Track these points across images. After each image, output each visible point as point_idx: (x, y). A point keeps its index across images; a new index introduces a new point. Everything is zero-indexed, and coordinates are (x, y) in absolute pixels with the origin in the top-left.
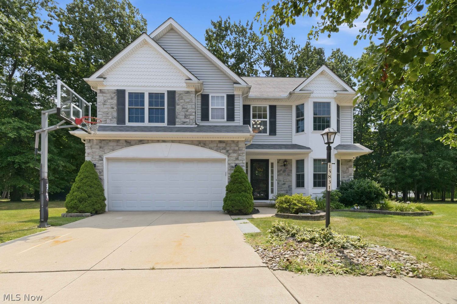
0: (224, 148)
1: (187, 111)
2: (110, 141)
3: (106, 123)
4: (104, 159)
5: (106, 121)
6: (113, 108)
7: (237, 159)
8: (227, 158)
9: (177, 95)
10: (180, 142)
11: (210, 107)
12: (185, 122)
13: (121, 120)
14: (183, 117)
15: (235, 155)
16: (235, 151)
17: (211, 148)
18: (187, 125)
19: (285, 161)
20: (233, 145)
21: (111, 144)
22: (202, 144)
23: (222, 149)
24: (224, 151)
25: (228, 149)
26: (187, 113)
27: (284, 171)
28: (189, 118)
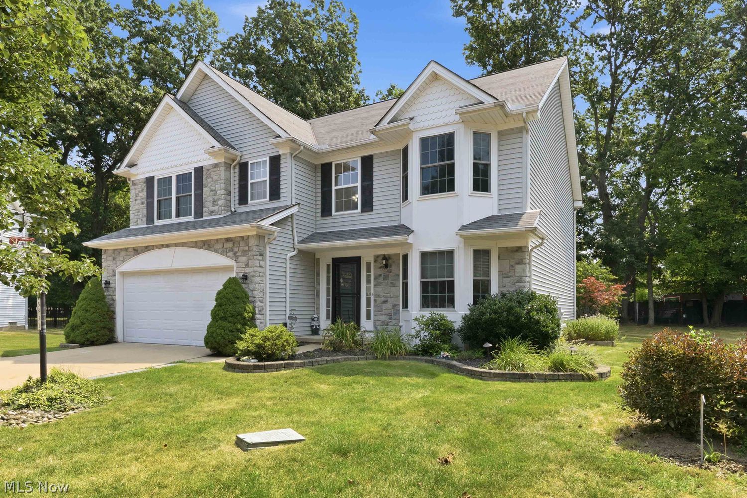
0: (231, 250)
1: (215, 194)
2: (121, 250)
3: (137, 224)
4: (117, 275)
5: (137, 221)
6: (143, 203)
7: (247, 265)
8: (234, 264)
9: (204, 173)
10: (184, 244)
11: (250, 182)
12: (212, 212)
14: (211, 203)
15: (244, 259)
16: (244, 253)
17: (216, 251)
20: (242, 244)
21: (123, 254)
22: (206, 246)
23: (229, 251)
24: (231, 254)
25: (236, 250)
26: (216, 198)
28: (217, 205)
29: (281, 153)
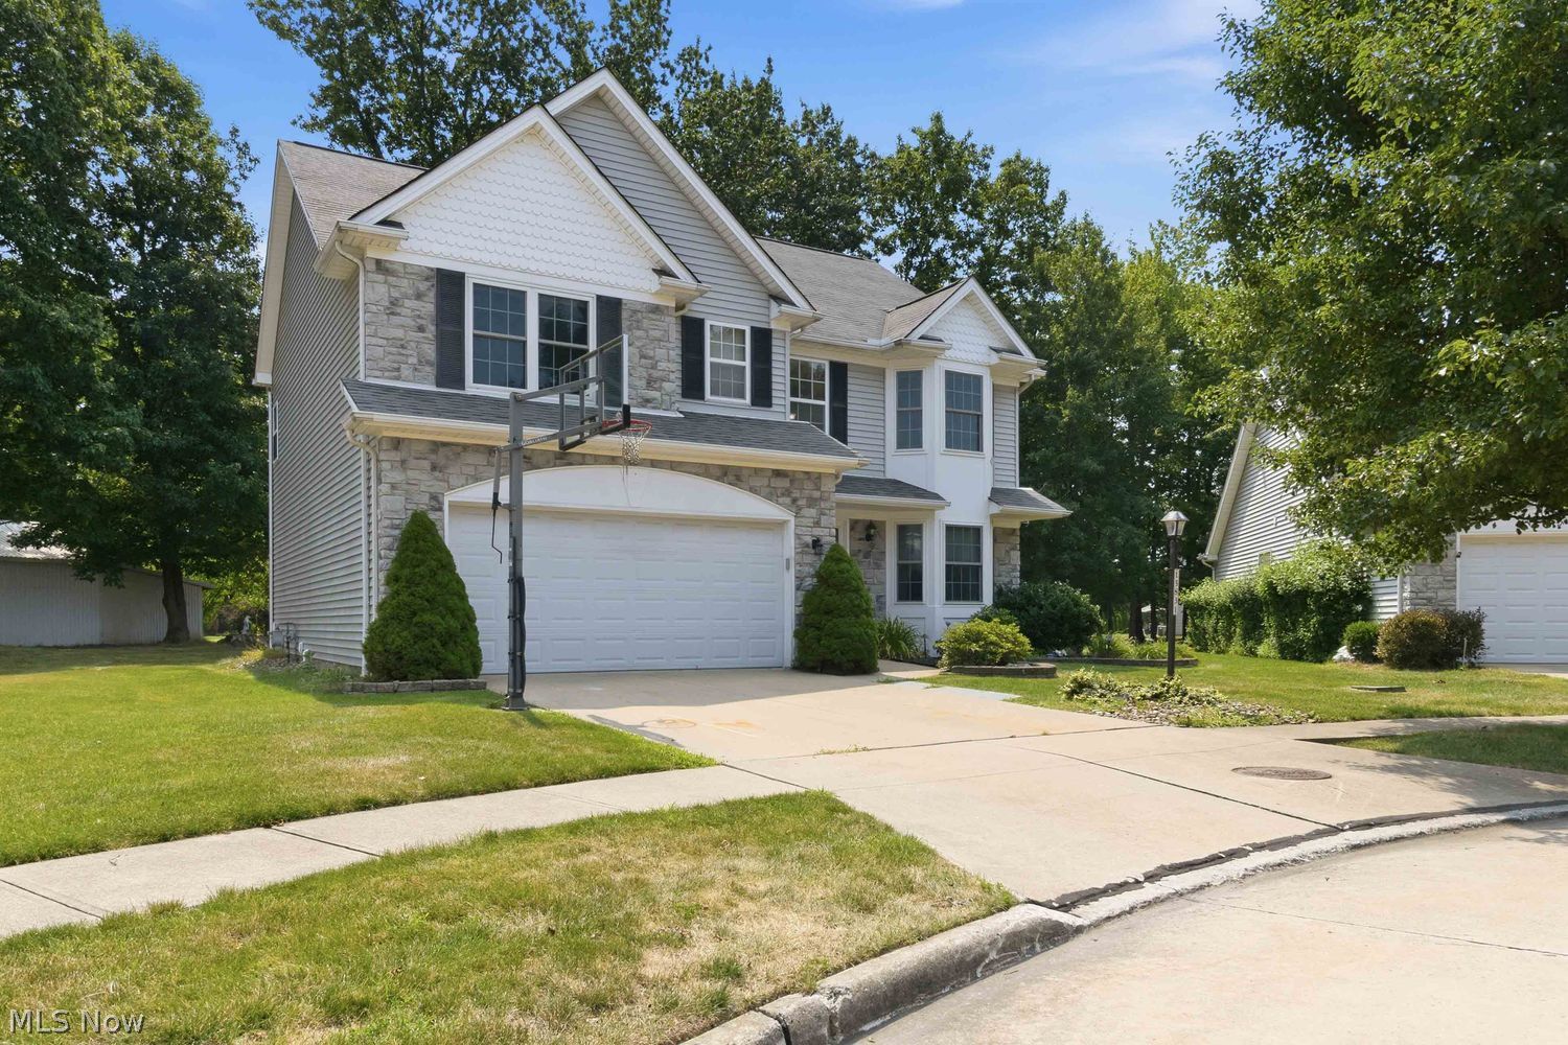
0: (787, 493)
1: (654, 367)
2: (465, 447)
3: (397, 378)
4: (446, 507)
5: (398, 370)
6: (421, 329)
7: (817, 524)
8: (792, 519)
9: (625, 314)
10: (674, 466)
11: (708, 359)
12: (648, 401)
13: (450, 373)
14: (643, 383)
15: (813, 512)
16: (812, 502)
17: (753, 490)
18: (654, 408)
19: (871, 525)
20: (808, 485)
21: (471, 458)
22: (731, 478)
23: (783, 495)
24: (788, 500)
25: (796, 494)
26: (655, 374)
27: (867, 555)
28: (659, 389)
29: (773, 327)
